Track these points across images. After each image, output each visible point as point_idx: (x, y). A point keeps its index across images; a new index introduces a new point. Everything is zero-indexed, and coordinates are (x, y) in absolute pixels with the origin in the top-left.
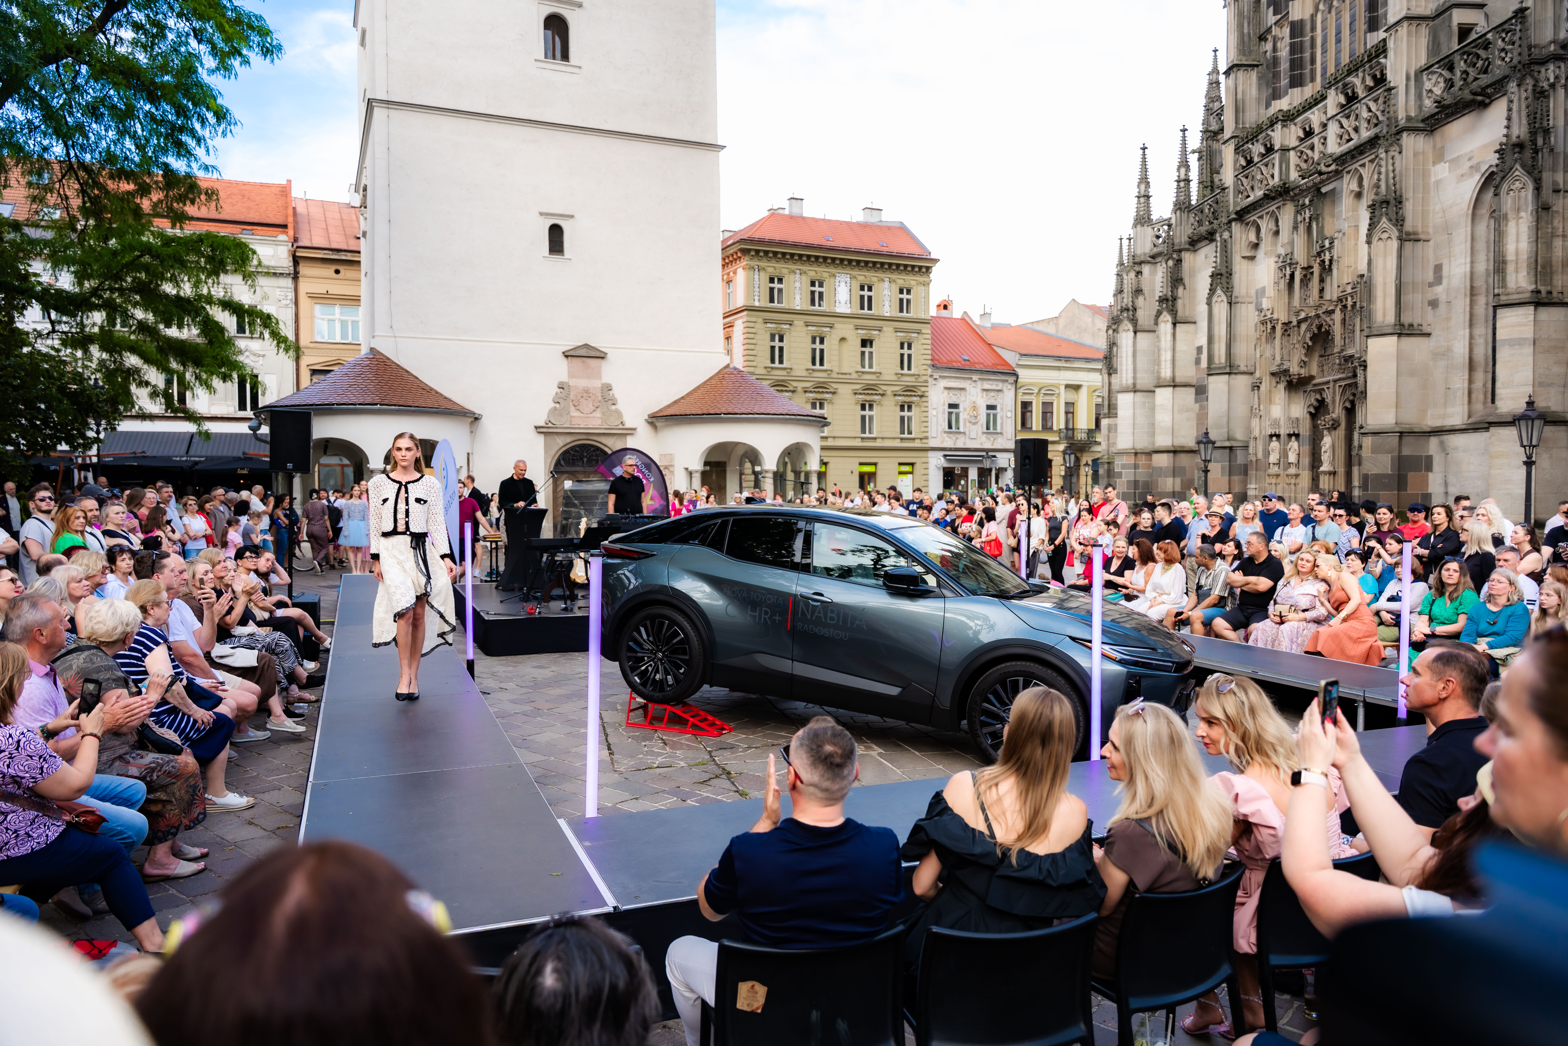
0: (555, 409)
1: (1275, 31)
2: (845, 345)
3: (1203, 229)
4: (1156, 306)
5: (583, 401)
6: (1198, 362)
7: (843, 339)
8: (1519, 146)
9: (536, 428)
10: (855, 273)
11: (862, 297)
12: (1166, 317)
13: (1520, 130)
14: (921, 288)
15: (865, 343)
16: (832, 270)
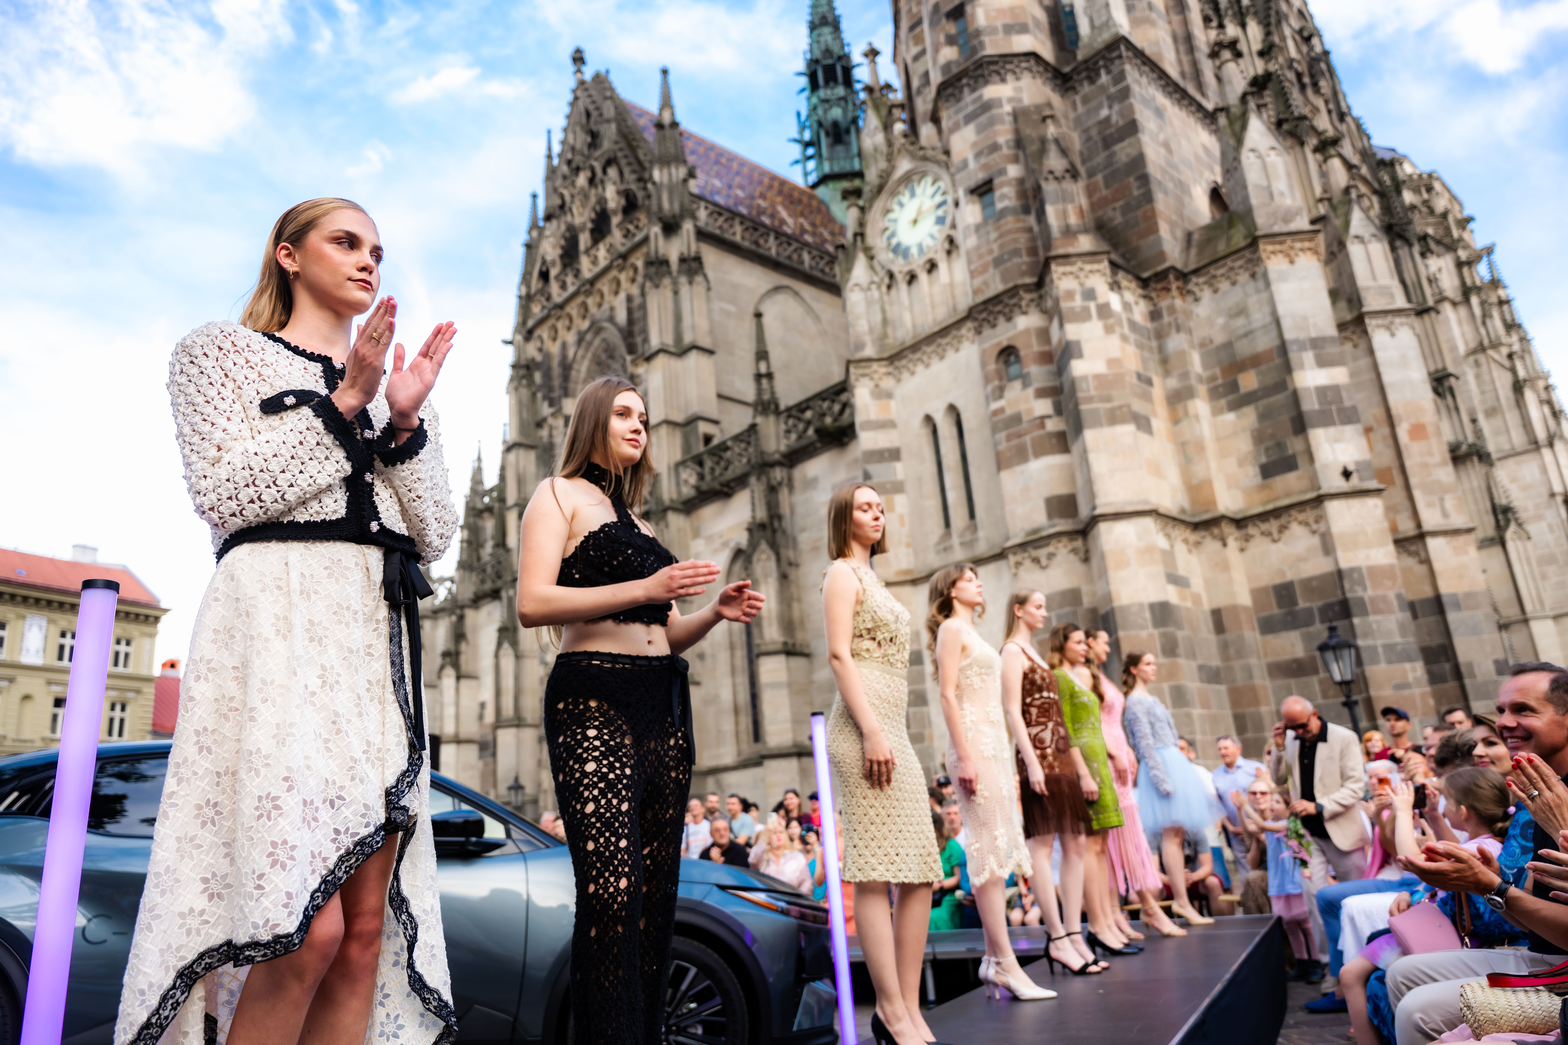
1: (550, 421)
2: (29, 706)
3: (488, 586)
4: (439, 661)
6: (481, 717)
7: (27, 697)
8: (762, 526)
10: (57, 616)
11: (62, 647)
12: (450, 672)
13: (762, 514)
14: (146, 641)
15: (59, 702)
16: (22, 610)
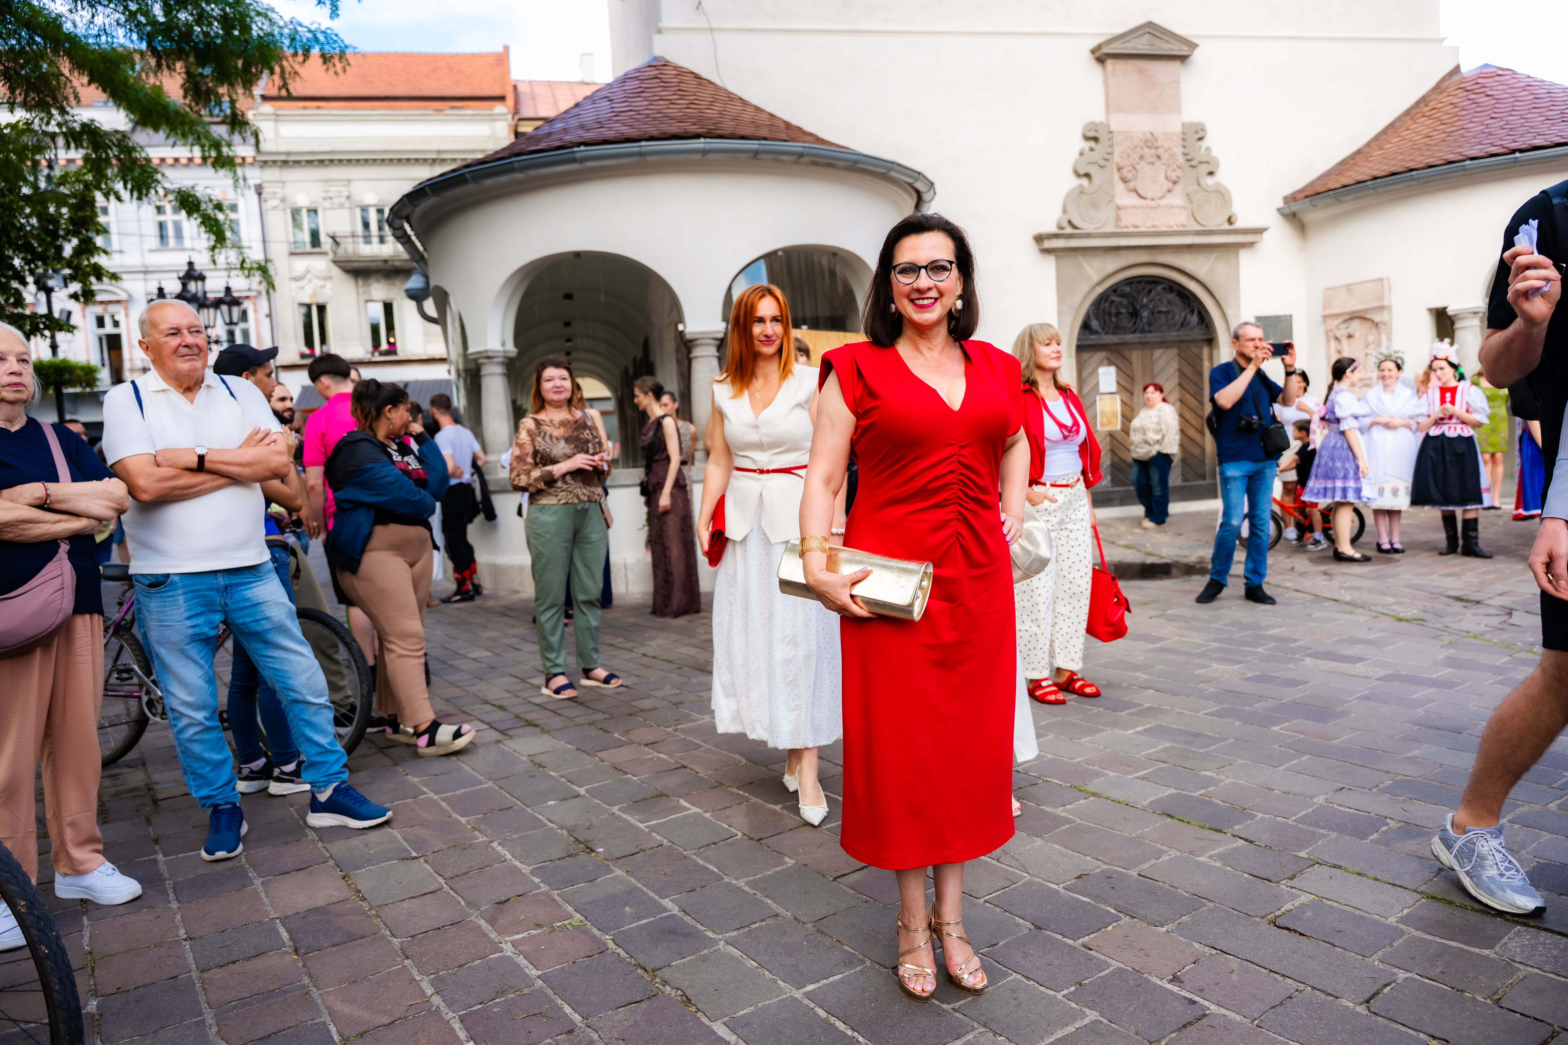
0: (1082, 191)
5: (1143, 166)
9: (1039, 239)
